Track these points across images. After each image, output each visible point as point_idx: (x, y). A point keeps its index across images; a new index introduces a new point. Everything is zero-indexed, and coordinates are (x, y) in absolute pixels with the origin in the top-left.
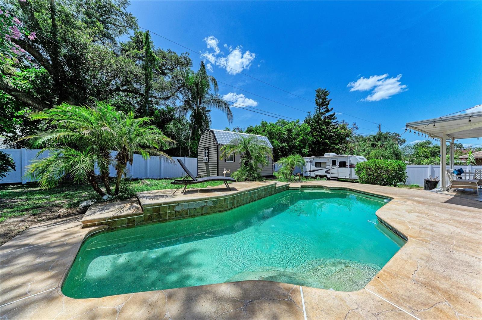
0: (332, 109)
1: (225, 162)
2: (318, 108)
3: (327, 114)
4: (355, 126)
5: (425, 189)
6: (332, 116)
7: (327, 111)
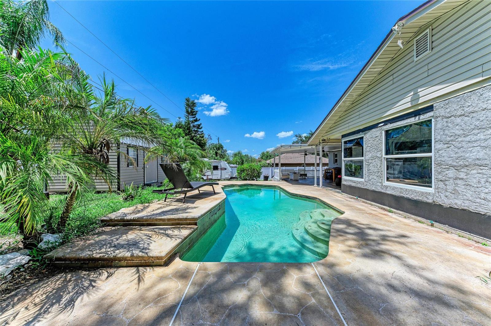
0: (200, 119)
1: (128, 166)
2: (187, 116)
3: (196, 123)
4: (210, 137)
5: (264, 180)
6: (199, 125)
7: (196, 120)
